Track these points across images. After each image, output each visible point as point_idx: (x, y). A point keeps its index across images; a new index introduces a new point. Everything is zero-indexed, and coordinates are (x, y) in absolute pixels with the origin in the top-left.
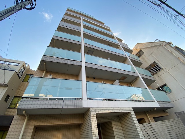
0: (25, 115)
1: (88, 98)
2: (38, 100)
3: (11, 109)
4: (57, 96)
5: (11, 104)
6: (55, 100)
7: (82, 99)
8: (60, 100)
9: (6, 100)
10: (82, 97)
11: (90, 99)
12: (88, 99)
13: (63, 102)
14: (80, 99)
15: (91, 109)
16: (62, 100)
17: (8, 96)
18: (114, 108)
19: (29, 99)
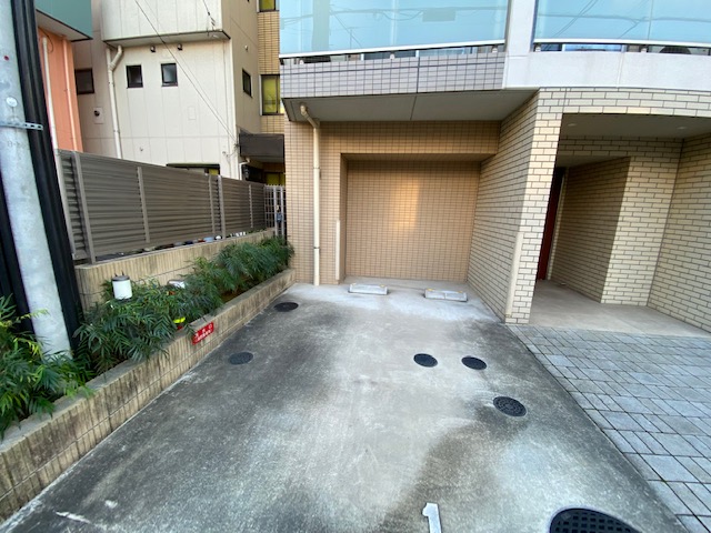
0: (310, 120)
1: (536, 41)
2: (328, 64)
3: (270, 118)
4: (392, 42)
5: (265, 102)
6: (385, 61)
7: (503, 47)
8: (403, 59)
9: (247, 90)
10: (506, 37)
11: (548, 47)
12: (538, 48)
13: (419, 67)
14: (495, 51)
15: (541, 95)
16: (412, 59)
17: (246, 76)
18: (677, 92)
19: (302, 62)
